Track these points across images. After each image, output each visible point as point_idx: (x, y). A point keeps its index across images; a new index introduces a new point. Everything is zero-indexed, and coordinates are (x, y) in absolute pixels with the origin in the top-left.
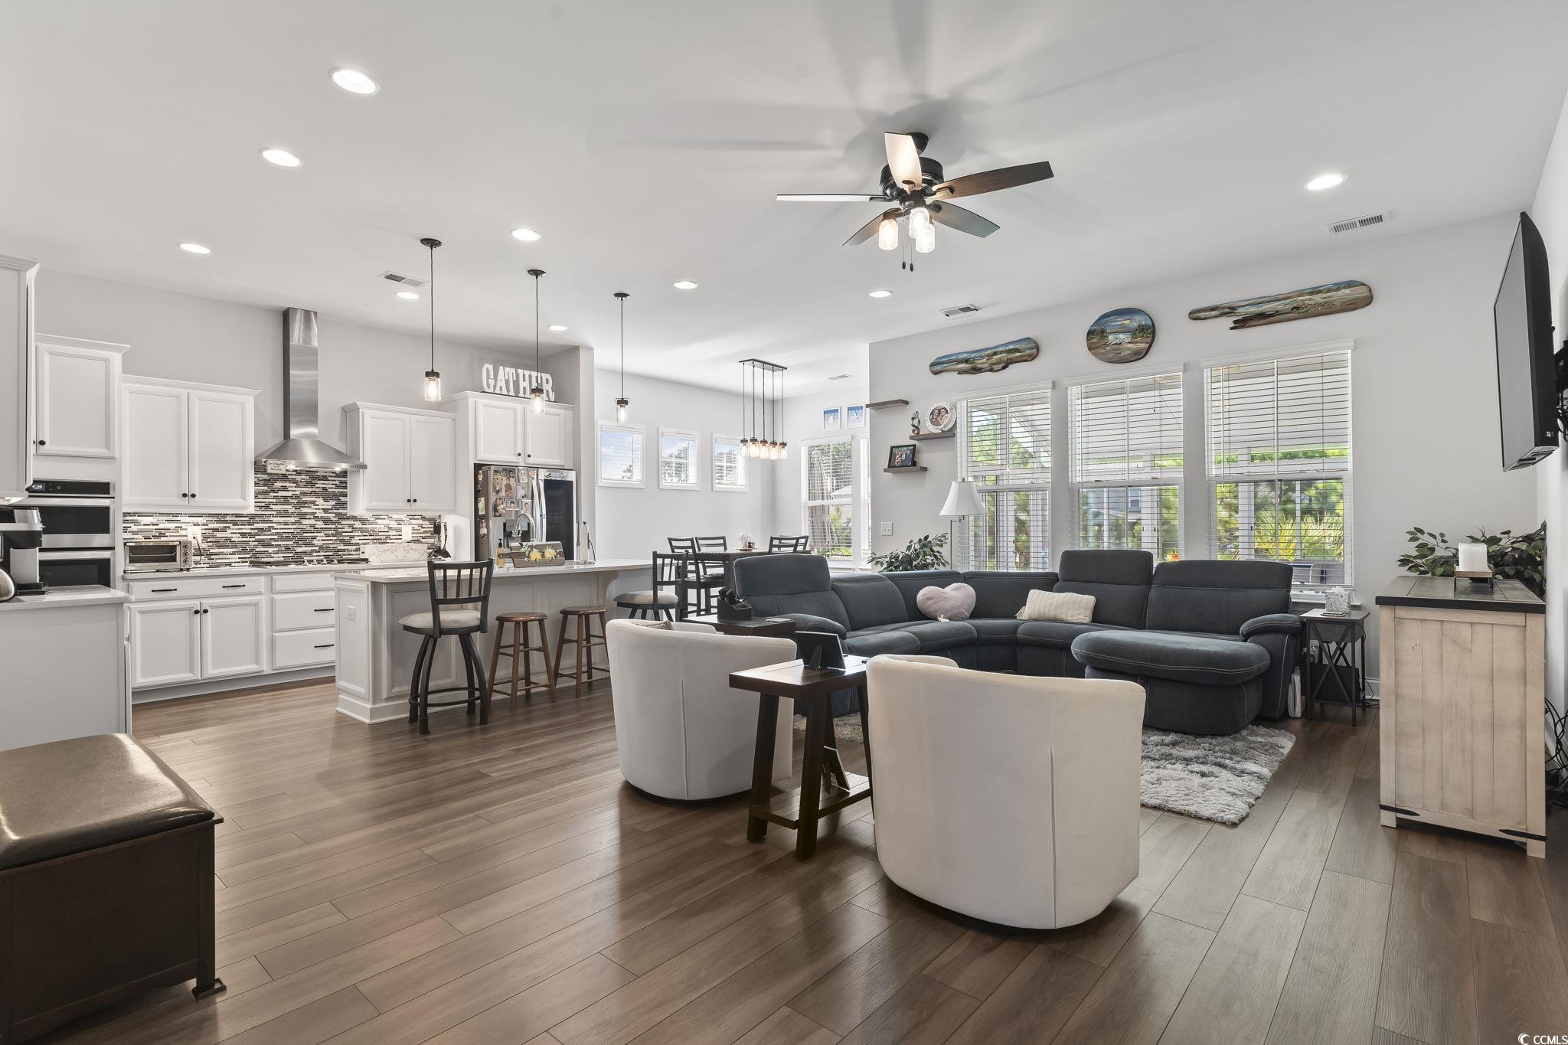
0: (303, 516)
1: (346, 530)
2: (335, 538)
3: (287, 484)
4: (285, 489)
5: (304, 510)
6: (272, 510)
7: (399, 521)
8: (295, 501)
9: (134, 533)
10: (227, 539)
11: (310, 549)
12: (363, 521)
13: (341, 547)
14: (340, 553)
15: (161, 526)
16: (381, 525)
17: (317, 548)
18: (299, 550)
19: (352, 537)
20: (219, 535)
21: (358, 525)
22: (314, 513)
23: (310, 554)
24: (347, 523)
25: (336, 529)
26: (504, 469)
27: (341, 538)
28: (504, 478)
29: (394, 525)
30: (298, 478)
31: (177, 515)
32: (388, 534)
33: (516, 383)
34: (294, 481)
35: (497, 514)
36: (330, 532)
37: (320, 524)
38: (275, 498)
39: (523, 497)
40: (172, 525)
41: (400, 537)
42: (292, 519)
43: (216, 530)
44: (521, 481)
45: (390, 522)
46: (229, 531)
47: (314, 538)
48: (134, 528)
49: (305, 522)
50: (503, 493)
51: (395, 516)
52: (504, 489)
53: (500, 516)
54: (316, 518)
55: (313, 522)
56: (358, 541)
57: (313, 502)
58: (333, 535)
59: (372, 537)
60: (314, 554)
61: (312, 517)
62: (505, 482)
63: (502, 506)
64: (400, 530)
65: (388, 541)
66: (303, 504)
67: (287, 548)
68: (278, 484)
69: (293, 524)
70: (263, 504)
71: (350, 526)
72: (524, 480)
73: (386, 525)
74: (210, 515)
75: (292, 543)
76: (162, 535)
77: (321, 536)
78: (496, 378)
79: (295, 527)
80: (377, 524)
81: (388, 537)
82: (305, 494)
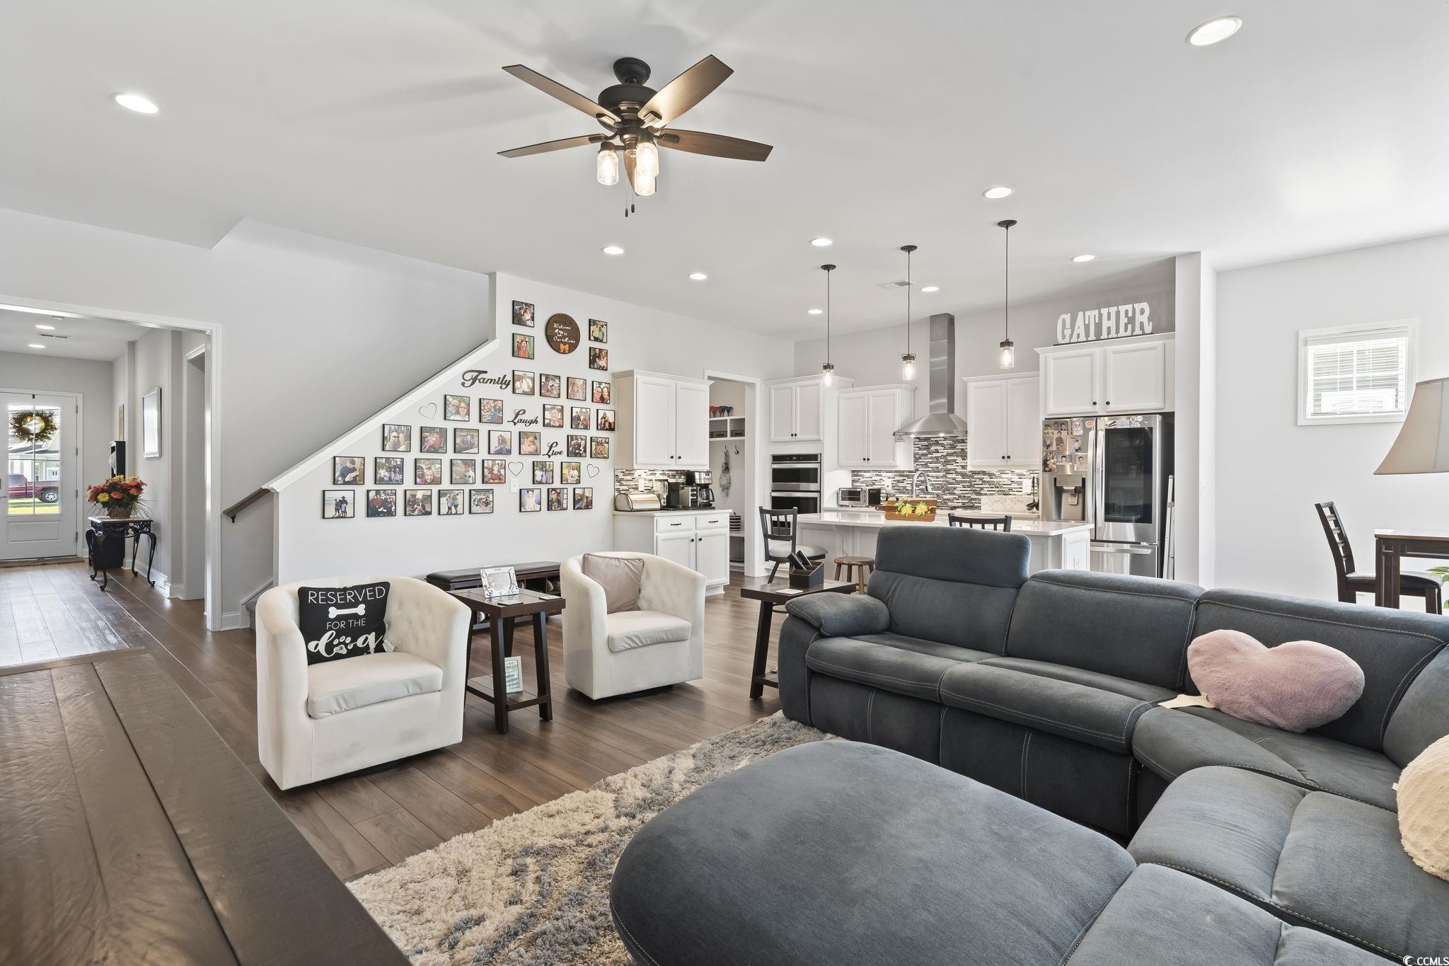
0: (948, 471)
1: (977, 482)
2: (969, 489)
3: (938, 448)
4: (937, 451)
5: (949, 467)
6: (929, 467)
7: (1021, 476)
8: (943, 460)
9: (862, 483)
10: (905, 487)
11: (952, 497)
12: (991, 475)
13: (974, 496)
14: (973, 501)
15: (873, 478)
16: (1005, 479)
17: (957, 497)
18: (945, 497)
19: (982, 489)
20: (900, 485)
21: (986, 478)
22: (955, 470)
23: (952, 501)
24: (977, 477)
25: (970, 482)
26: (1056, 423)
27: (974, 489)
28: (1056, 432)
29: (1015, 478)
30: (945, 442)
31: (880, 471)
32: (982, 486)
33: (1098, 326)
34: (943, 445)
35: (1047, 469)
36: (966, 484)
37: (959, 478)
38: (931, 458)
39: (1077, 450)
40: (878, 478)
41: (1021, 490)
42: (941, 474)
43: (898, 481)
44: (1075, 434)
45: (1013, 477)
46: (905, 482)
47: (955, 488)
48: (862, 480)
49: (949, 476)
50: (1054, 447)
51: (1018, 471)
52: (1055, 443)
53: (1050, 470)
54: (957, 473)
55: (954, 476)
56: (987, 492)
57: (955, 461)
58: (969, 487)
59: (998, 489)
60: (955, 501)
61: (954, 472)
62: (1056, 435)
63: (1052, 461)
64: (1020, 483)
65: (1010, 493)
66: (947, 462)
67: (938, 495)
68: (933, 448)
69: (942, 477)
70: (924, 463)
71: (981, 479)
72: (1079, 431)
73: (1009, 479)
74: (896, 472)
75: (940, 492)
76: (874, 484)
77: (959, 487)
78: (1073, 327)
79: (942, 479)
80: (1001, 478)
81: (1010, 489)
82: (951, 455)
